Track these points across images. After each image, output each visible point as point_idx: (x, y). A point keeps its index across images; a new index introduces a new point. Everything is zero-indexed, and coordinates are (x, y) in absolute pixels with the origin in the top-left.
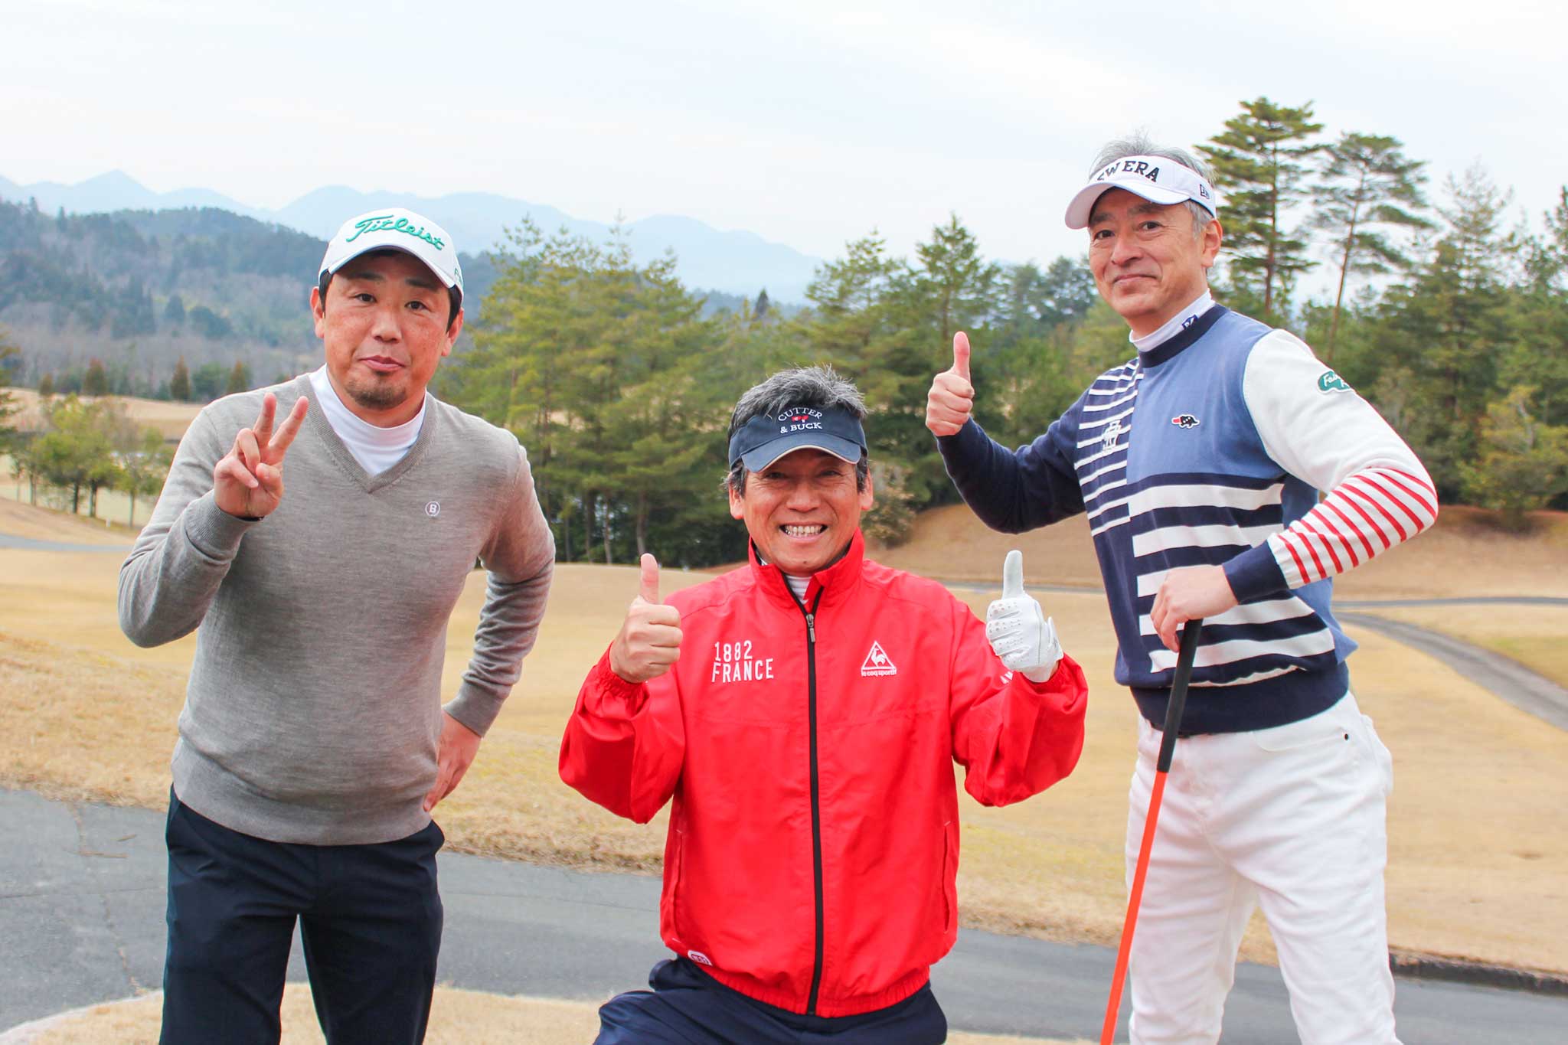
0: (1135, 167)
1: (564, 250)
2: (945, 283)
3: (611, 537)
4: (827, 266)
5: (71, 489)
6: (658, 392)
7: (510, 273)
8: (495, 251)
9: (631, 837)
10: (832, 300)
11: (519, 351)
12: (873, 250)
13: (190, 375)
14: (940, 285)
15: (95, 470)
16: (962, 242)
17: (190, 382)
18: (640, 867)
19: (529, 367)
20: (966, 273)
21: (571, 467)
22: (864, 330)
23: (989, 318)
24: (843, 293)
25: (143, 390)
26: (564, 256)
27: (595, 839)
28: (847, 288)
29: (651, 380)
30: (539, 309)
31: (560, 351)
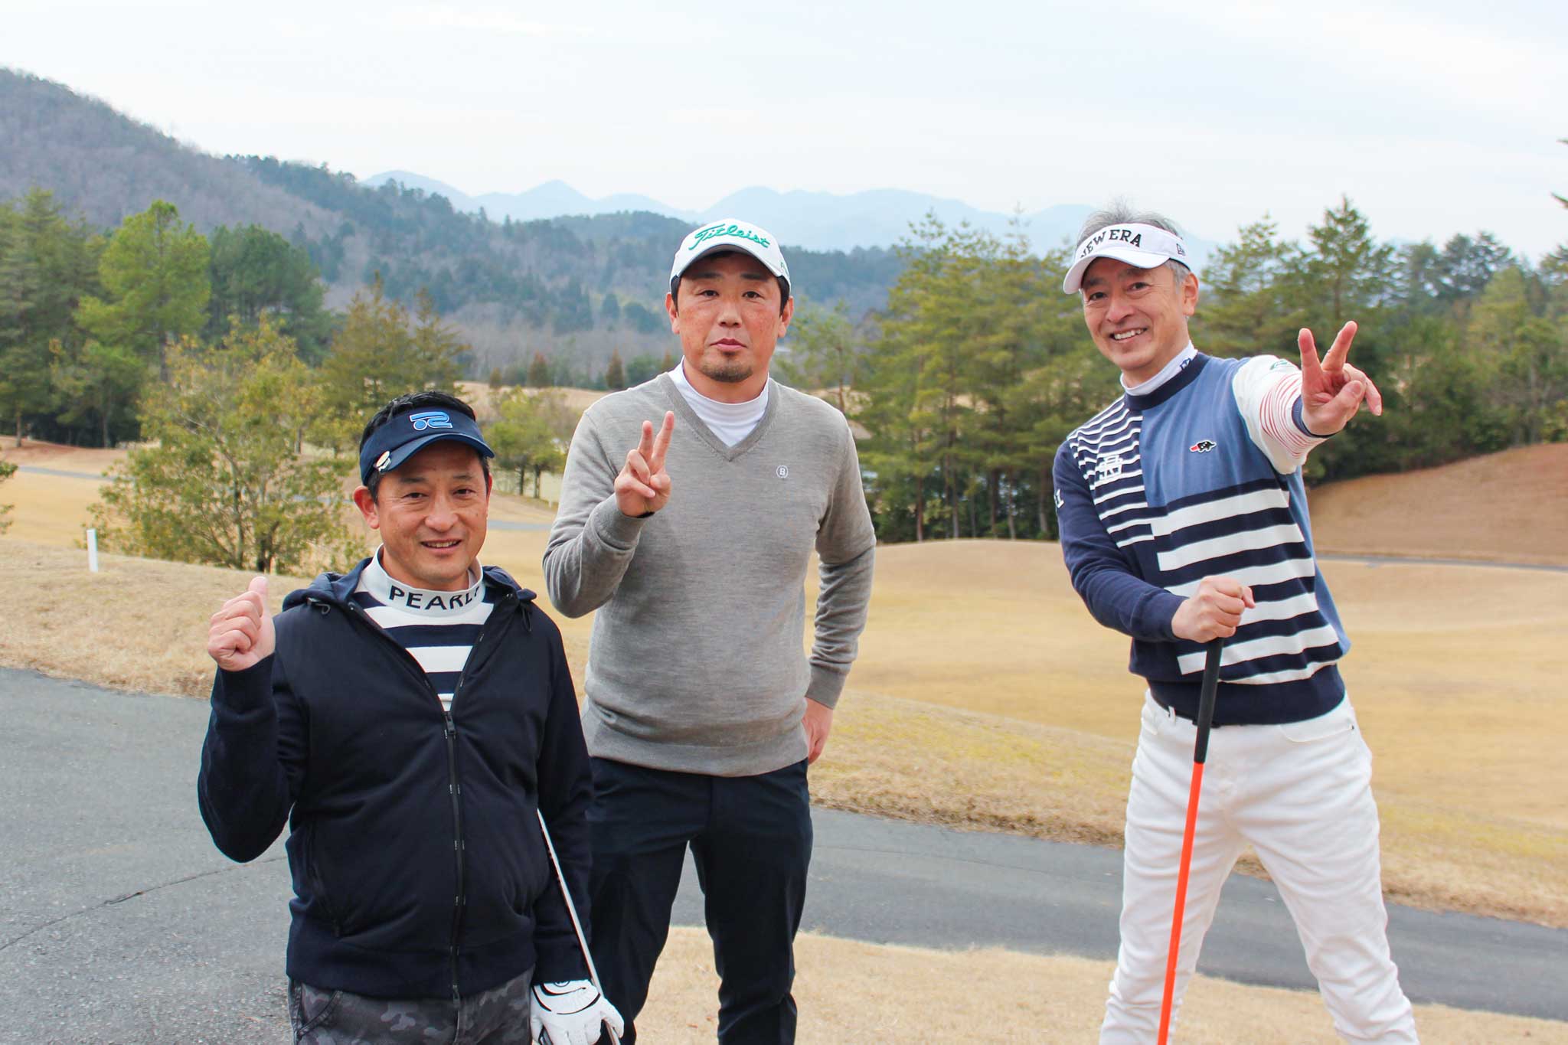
0: (1120, 235)
1: (966, 242)
2: (1337, 264)
3: (1015, 513)
4: (1220, 250)
5: (517, 474)
6: (1058, 375)
7: (916, 266)
8: (902, 244)
9: (1006, 799)
10: (1225, 283)
11: (923, 339)
12: (1265, 234)
13: (624, 367)
14: (1332, 265)
15: (538, 456)
16: (1354, 224)
17: (624, 373)
18: (1013, 827)
19: (934, 354)
20: (1358, 253)
21: (975, 448)
22: (1256, 313)
23: (1386, 297)
24: (1236, 276)
25: (582, 381)
26: (966, 248)
27: (970, 801)
28: (1239, 271)
29: (1050, 363)
30: (943, 299)
31: (963, 338)
